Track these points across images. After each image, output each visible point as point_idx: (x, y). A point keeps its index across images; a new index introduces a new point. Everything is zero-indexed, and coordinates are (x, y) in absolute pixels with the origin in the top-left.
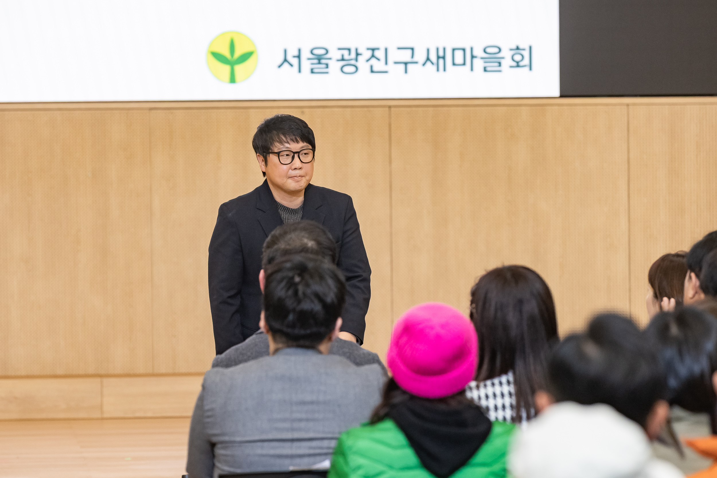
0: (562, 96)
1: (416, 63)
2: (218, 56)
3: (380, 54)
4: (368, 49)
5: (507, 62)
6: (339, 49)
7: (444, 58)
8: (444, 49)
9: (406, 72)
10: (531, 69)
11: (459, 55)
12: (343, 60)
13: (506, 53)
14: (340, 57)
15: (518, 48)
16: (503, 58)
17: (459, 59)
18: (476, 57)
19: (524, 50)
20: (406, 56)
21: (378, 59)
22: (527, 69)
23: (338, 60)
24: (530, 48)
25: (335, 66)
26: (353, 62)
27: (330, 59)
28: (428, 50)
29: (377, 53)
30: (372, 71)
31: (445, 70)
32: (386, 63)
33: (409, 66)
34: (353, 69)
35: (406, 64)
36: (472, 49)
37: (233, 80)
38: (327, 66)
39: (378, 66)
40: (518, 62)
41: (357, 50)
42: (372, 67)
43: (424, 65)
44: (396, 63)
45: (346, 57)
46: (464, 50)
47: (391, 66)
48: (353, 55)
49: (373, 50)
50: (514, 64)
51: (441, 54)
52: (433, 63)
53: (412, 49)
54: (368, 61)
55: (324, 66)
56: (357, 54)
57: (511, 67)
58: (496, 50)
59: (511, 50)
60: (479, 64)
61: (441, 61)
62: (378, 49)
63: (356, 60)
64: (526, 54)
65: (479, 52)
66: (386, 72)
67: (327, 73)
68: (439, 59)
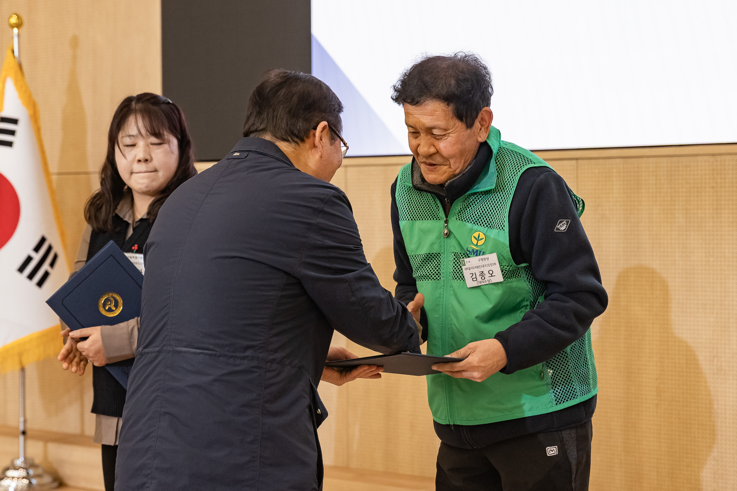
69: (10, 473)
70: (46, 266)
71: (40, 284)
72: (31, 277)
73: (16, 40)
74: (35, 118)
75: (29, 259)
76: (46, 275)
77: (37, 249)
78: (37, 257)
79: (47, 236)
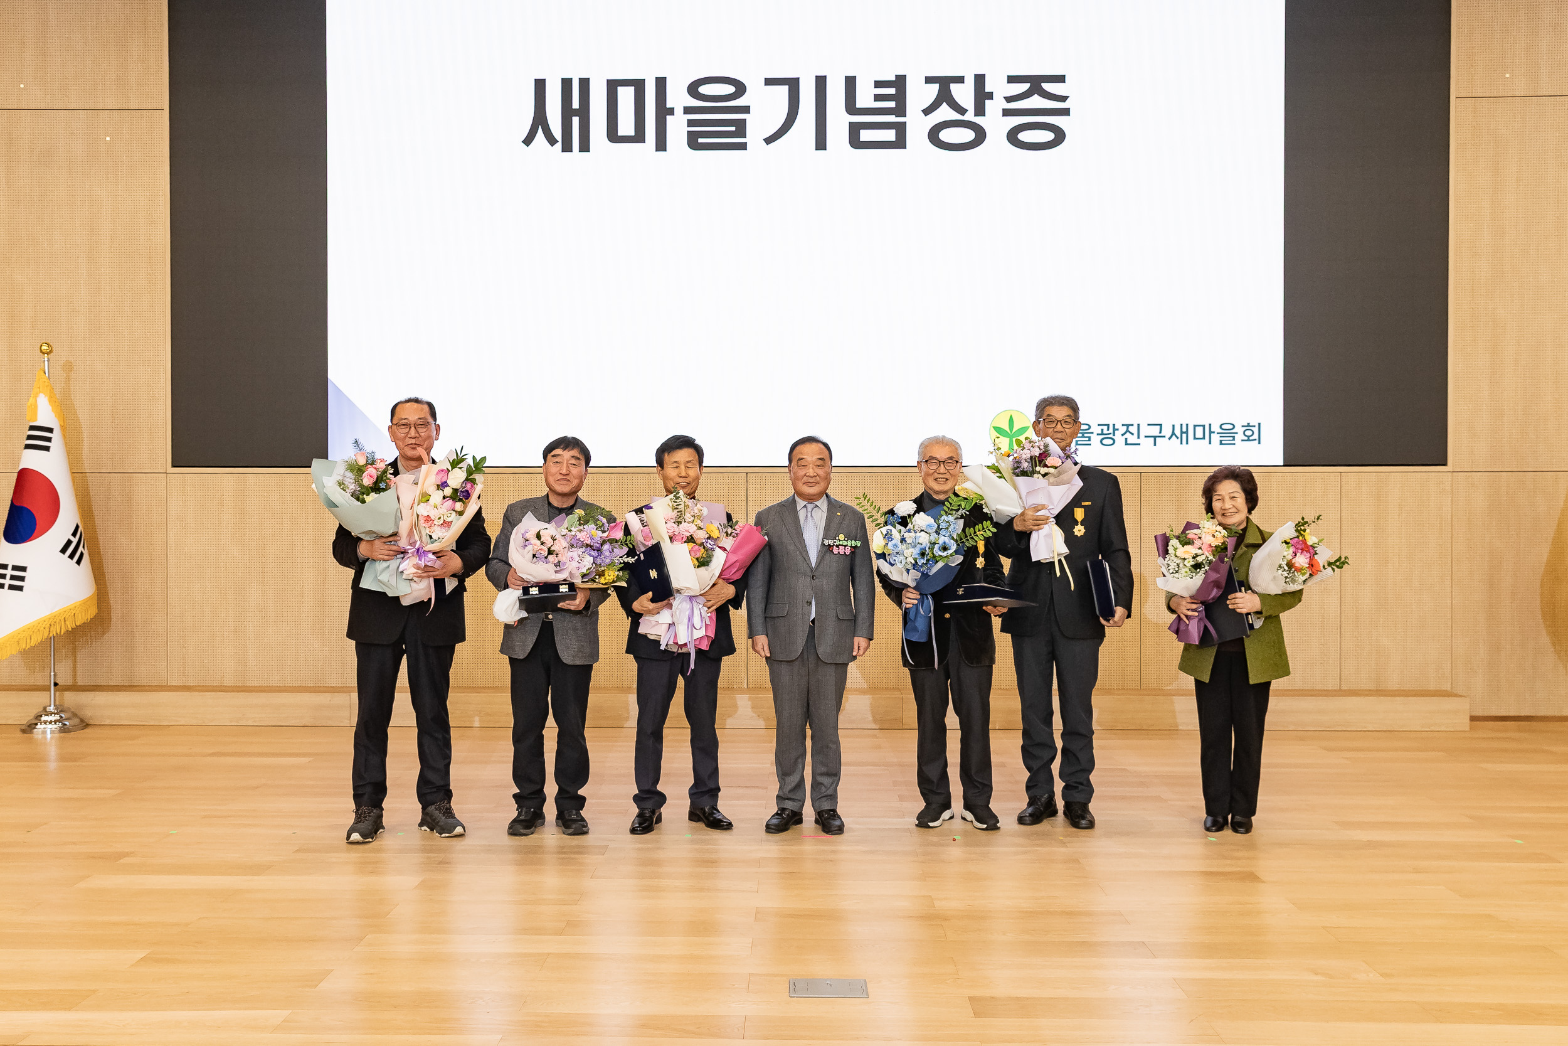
0: (1284, 466)
1: (1165, 437)
2: (998, 429)
3: (1133, 429)
4: (1123, 425)
5: (1240, 437)
6: (1099, 425)
7: (1187, 433)
8: (1187, 425)
9: (1155, 445)
10: (1259, 443)
11: (1199, 430)
12: (1102, 434)
13: (1239, 429)
14: (1100, 432)
15: (1249, 425)
16: (1237, 433)
17: (1199, 434)
18: (1214, 432)
19: (1255, 426)
20: (1155, 431)
21: (1133, 434)
22: (1257, 441)
23: (1098, 434)
24: (1259, 424)
26: (1111, 436)
27: (1093, 433)
28: (1173, 426)
29: (1131, 429)
30: (1127, 444)
31: (1187, 443)
32: (1139, 438)
33: (1157, 439)
34: (1111, 442)
35: (1155, 437)
36: (1210, 425)
38: (1089, 438)
39: (1132, 439)
40: (1248, 437)
41: (1114, 425)
42: (1126, 439)
43: (1170, 439)
44: (1146, 437)
45: (1105, 432)
46: (1204, 426)
47: (1142, 440)
48: (1111, 430)
49: (1128, 426)
50: (1246, 438)
51: (1184, 429)
52: (1178, 438)
53: (1161, 425)
54: (1123, 435)
55: (1087, 439)
56: (1115, 429)
57: (1242, 440)
58: (1231, 427)
59: (1243, 426)
60: (1216, 438)
61: (1184, 436)
62: (1132, 425)
63: (1114, 435)
64: (1256, 430)
65: (1216, 428)
66: (1139, 444)
67: (1090, 444)
68: (1182, 434)
69: (44, 718)
70: (81, 549)
71: (79, 562)
72: (71, 556)
73: (46, 363)
74: (63, 428)
75: (69, 542)
76: (82, 554)
77: (74, 534)
78: (75, 541)
79: (79, 525)
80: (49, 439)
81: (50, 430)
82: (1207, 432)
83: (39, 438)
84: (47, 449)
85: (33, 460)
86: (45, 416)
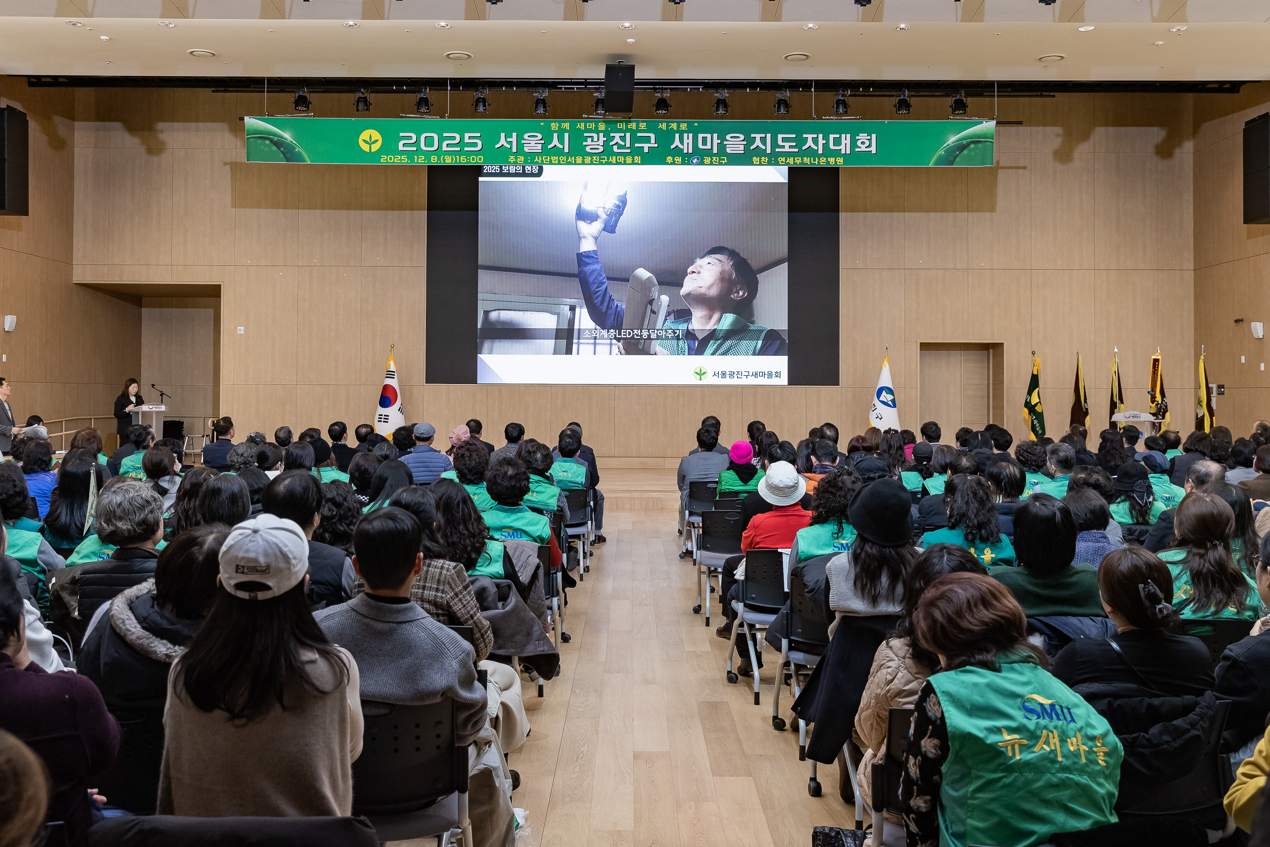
0: (789, 385)
3: (740, 373)
5: (774, 376)
6: (729, 372)
10: (780, 380)
11: (761, 374)
15: (777, 372)
17: (761, 375)
20: (747, 374)
22: (778, 379)
24: (781, 372)
25: (728, 376)
30: (738, 378)
33: (748, 376)
37: (701, 379)
39: (739, 376)
47: (743, 377)
49: (738, 372)
53: (749, 372)
54: (737, 375)
55: (725, 377)
60: (766, 376)
68: (756, 375)
74: (397, 371)
75: (400, 408)
80: (394, 375)
81: (394, 372)
82: (763, 374)
83: (390, 375)
84: (394, 378)
85: (389, 381)
86: (393, 368)
